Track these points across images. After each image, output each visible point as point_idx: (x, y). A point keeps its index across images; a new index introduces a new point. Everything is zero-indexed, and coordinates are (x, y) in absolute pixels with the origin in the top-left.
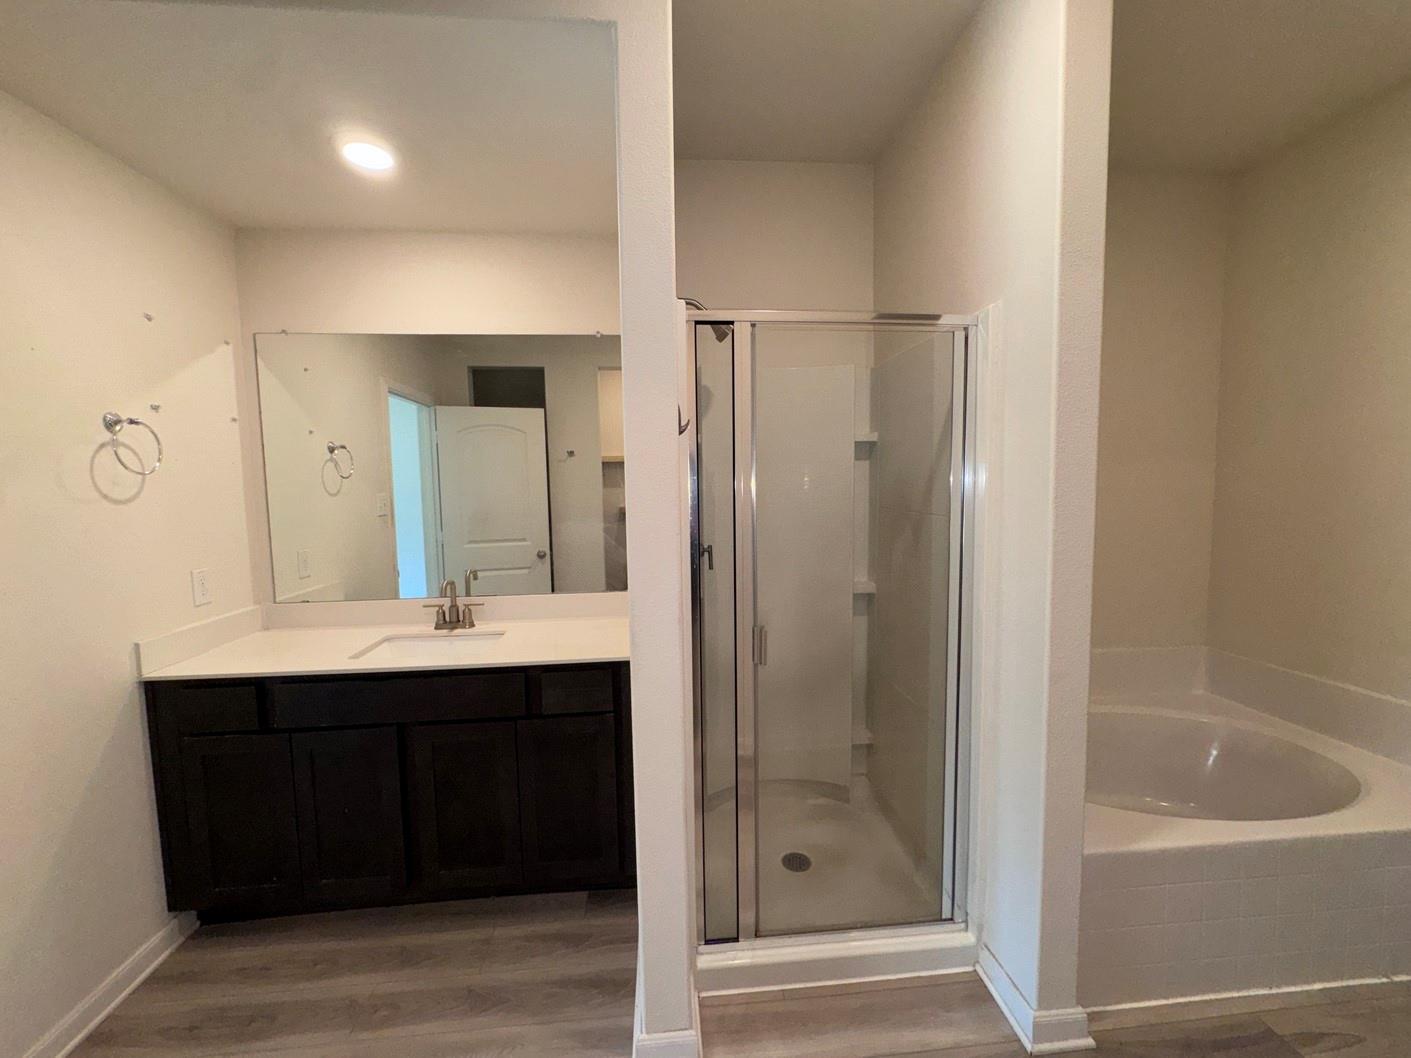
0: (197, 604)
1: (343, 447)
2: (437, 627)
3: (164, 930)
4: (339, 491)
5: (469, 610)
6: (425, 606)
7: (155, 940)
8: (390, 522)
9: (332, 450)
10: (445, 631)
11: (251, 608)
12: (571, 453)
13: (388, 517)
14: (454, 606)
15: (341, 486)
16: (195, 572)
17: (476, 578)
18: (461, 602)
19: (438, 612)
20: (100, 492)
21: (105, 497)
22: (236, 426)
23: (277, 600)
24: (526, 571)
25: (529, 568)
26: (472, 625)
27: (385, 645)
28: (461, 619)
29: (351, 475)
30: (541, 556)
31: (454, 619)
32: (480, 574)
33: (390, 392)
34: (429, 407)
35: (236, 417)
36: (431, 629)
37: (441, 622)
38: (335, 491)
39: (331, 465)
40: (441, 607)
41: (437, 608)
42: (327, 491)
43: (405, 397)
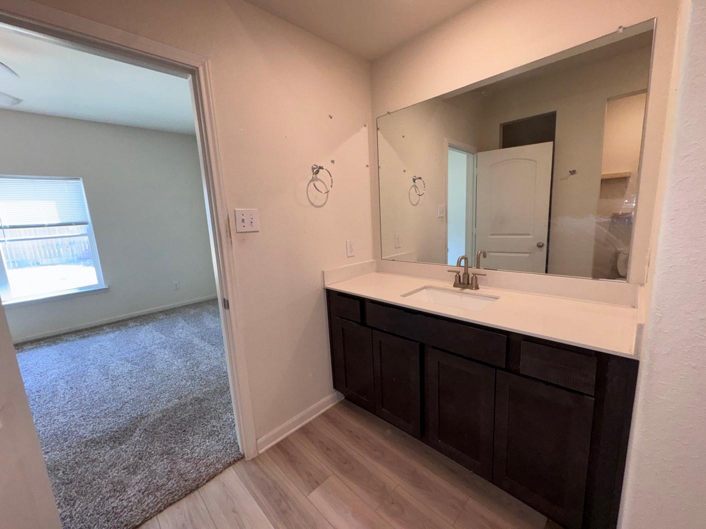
0: (348, 256)
1: (420, 178)
2: (455, 286)
3: (331, 395)
4: (417, 203)
5: (476, 277)
6: (449, 271)
7: (328, 397)
8: (445, 221)
9: (414, 180)
10: (459, 289)
11: (373, 260)
12: (573, 172)
13: (444, 218)
14: (466, 274)
15: (419, 201)
16: (348, 241)
17: (485, 256)
18: (471, 271)
19: (456, 275)
20: (310, 202)
21: (312, 204)
22: (368, 169)
23: (383, 258)
24: (527, 255)
25: (529, 253)
26: (477, 288)
27: (425, 290)
28: (470, 282)
29: (423, 193)
30: (540, 246)
31: (466, 282)
32: (489, 255)
33: (450, 146)
34: (474, 154)
35: (368, 164)
36: (450, 285)
37: (458, 283)
38: (416, 203)
39: (413, 189)
40: (458, 273)
41: (456, 273)
42: (411, 202)
43: (460, 150)
